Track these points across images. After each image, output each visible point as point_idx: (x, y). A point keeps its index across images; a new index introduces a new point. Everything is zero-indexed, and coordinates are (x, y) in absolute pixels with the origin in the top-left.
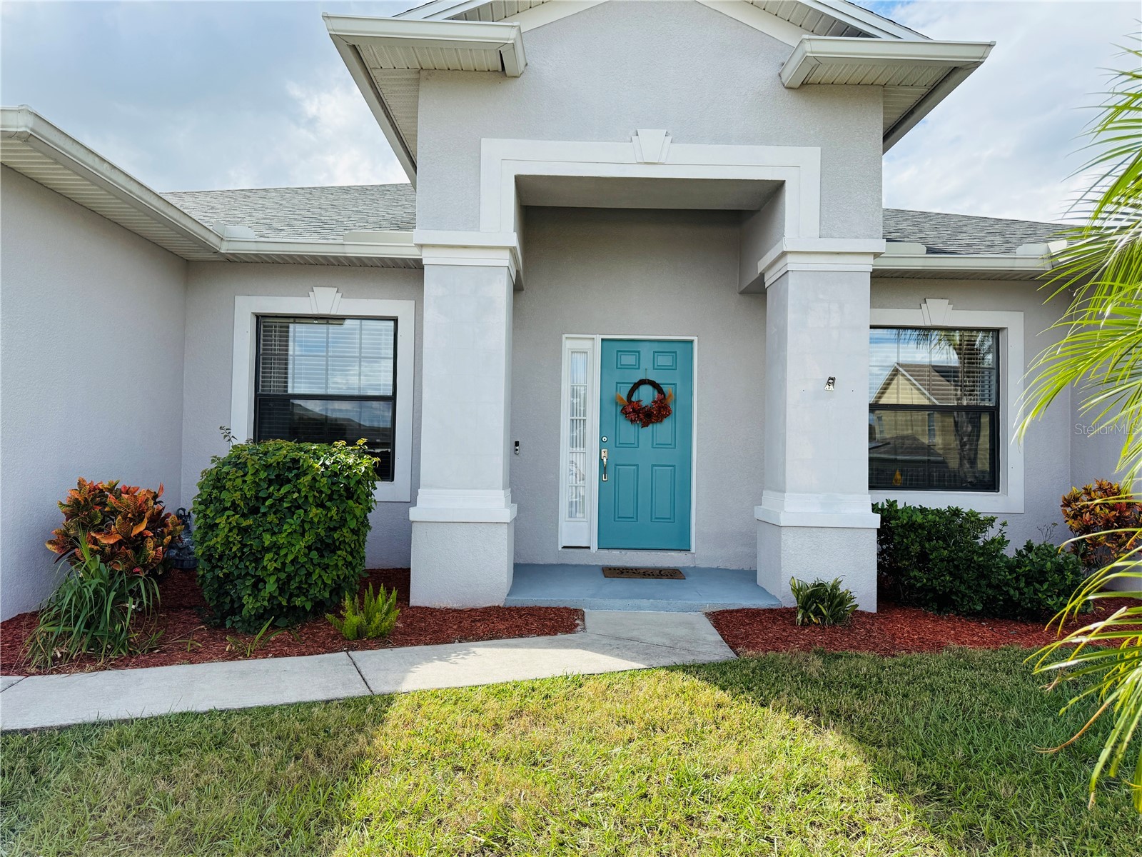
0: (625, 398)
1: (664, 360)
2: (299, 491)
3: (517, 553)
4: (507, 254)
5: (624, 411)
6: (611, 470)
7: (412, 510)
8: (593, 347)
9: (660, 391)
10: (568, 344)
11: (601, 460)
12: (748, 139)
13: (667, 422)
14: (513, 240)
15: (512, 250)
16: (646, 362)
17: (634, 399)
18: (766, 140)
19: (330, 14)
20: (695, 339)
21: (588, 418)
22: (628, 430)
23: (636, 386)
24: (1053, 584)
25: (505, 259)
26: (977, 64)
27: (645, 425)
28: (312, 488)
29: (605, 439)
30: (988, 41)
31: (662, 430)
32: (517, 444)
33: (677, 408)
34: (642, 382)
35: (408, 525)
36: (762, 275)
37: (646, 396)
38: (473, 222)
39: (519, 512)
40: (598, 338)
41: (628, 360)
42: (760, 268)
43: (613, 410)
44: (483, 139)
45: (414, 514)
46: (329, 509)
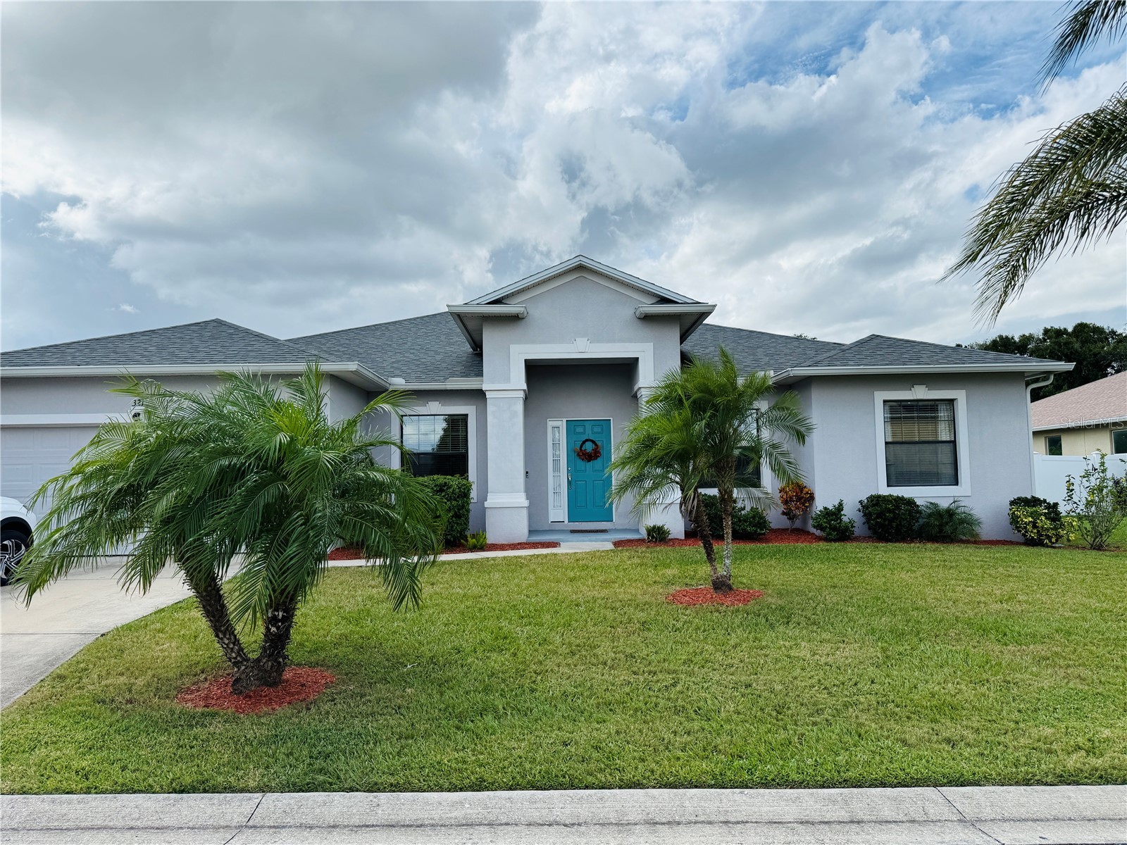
0: (579, 449)
1: (597, 429)
2: (448, 494)
3: (530, 526)
4: (522, 392)
5: (578, 455)
6: (573, 483)
7: (485, 503)
8: (562, 424)
9: (596, 445)
10: (550, 424)
11: (568, 479)
12: (621, 340)
13: (599, 460)
14: (525, 387)
15: (524, 390)
16: (588, 431)
17: (583, 449)
18: (630, 341)
19: (450, 304)
20: (611, 419)
21: (561, 459)
22: (581, 464)
23: (584, 442)
24: (750, 522)
25: (522, 395)
26: (710, 313)
27: (589, 461)
28: (453, 493)
29: (569, 469)
30: (714, 304)
31: (597, 463)
32: (527, 473)
33: (604, 452)
34: (587, 440)
35: (485, 509)
36: (636, 392)
37: (589, 447)
38: (508, 380)
39: (530, 503)
40: (565, 420)
41: (580, 430)
42: (635, 390)
43: (573, 455)
44: (511, 346)
45: (487, 504)
46: (458, 501)
